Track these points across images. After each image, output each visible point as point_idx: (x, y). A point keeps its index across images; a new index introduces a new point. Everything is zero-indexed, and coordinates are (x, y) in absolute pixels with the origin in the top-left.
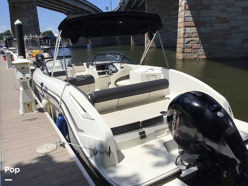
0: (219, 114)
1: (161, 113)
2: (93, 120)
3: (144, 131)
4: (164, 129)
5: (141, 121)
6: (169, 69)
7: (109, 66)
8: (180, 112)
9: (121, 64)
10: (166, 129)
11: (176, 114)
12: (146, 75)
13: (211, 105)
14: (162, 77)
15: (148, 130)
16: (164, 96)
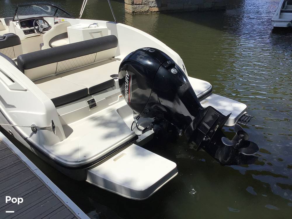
0: (173, 71)
1: (112, 76)
2: (26, 90)
3: (93, 99)
4: (116, 95)
5: (88, 88)
6: (117, 23)
7: (37, 21)
8: (132, 74)
9: (54, 19)
10: (118, 94)
11: (129, 76)
12: (90, 32)
13: (164, 62)
14: (109, 34)
15: (98, 98)
16: (114, 57)
